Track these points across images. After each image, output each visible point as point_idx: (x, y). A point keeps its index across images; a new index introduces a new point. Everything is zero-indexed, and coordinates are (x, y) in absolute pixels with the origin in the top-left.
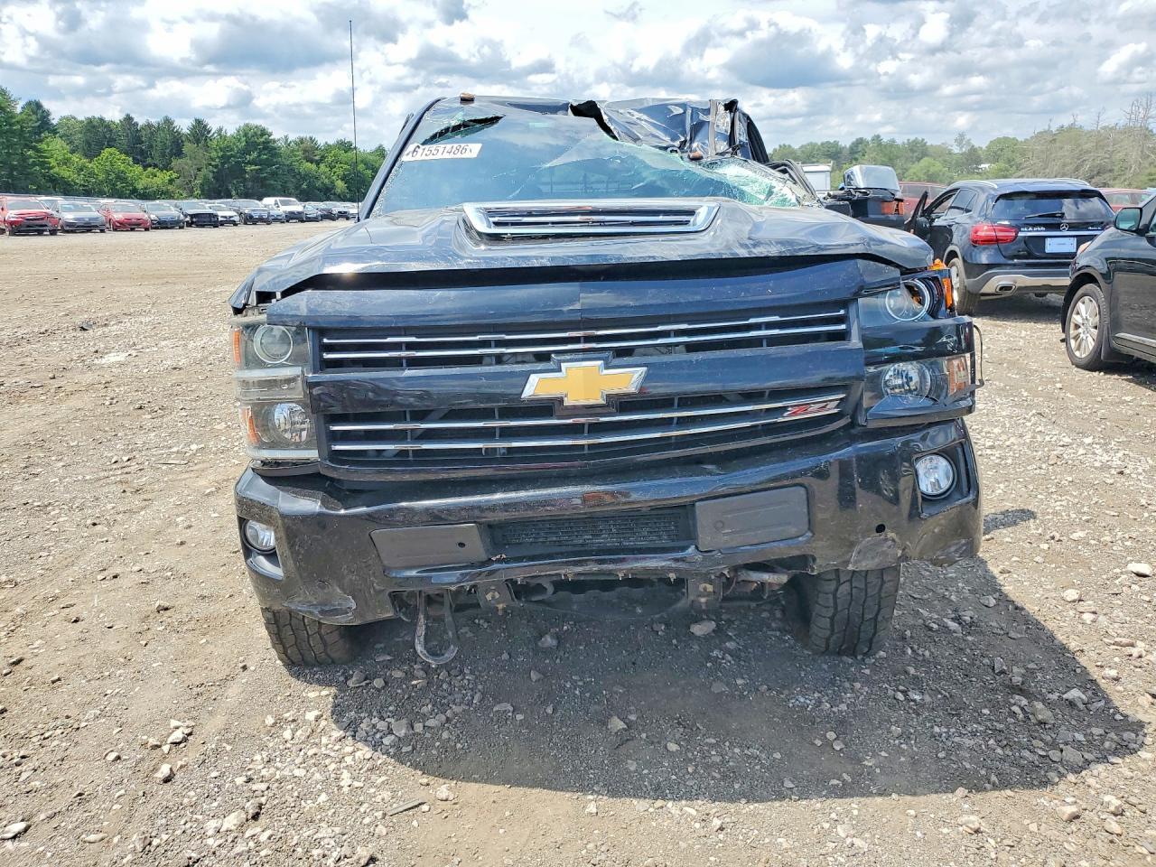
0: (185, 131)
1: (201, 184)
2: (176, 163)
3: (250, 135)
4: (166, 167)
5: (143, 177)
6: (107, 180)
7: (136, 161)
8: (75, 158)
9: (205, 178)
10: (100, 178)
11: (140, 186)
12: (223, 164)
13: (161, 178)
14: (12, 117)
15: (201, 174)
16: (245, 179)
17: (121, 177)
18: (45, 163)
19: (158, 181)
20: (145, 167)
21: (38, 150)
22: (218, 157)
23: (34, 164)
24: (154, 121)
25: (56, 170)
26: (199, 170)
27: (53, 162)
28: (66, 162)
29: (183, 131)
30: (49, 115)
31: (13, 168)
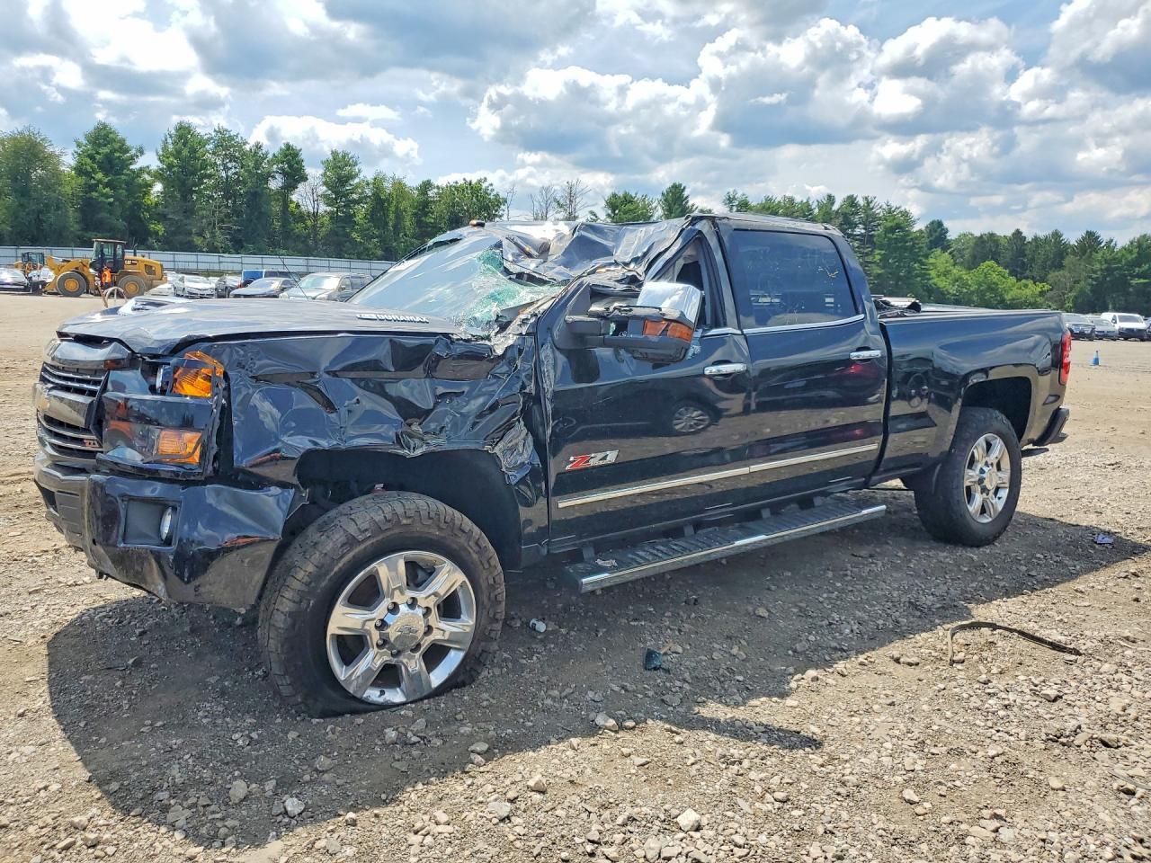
0: (1073, 242)
1: (1075, 297)
2: (1053, 275)
3: (1144, 246)
4: (1043, 280)
5: (1014, 289)
6: (977, 291)
7: (1011, 274)
8: (955, 271)
9: (1082, 292)
10: (972, 289)
11: (1008, 297)
12: (1105, 277)
13: (1031, 289)
14: (908, 235)
15: (1078, 287)
16: (1129, 294)
17: (992, 288)
18: (925, 274)
19: (1028, 292)
20: (1019, 280)
21: (923, 264)
22: (1101, 270)
23: (917, 276)
24: (1042, 234)
25: (935, 280)
26: (1077, 282)
27: (933, 273)
28: (946, 273)
29: (1071, 243)
30: (947, 232)
31: (899, 278)
